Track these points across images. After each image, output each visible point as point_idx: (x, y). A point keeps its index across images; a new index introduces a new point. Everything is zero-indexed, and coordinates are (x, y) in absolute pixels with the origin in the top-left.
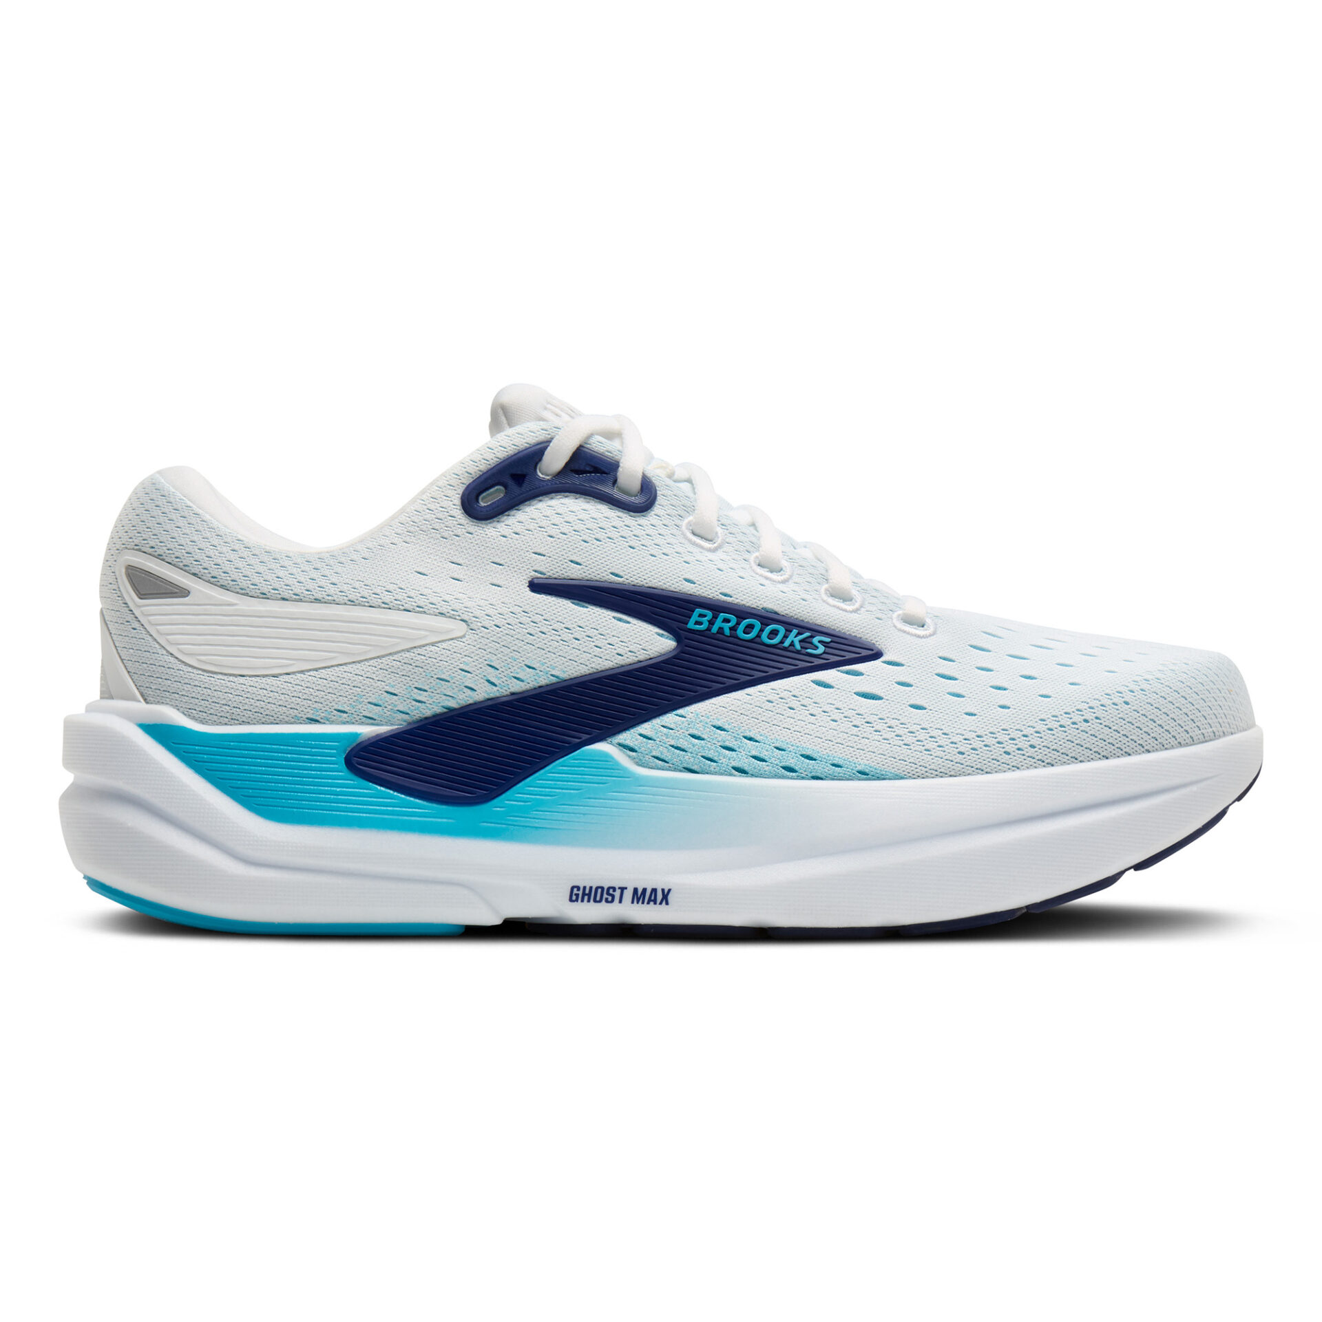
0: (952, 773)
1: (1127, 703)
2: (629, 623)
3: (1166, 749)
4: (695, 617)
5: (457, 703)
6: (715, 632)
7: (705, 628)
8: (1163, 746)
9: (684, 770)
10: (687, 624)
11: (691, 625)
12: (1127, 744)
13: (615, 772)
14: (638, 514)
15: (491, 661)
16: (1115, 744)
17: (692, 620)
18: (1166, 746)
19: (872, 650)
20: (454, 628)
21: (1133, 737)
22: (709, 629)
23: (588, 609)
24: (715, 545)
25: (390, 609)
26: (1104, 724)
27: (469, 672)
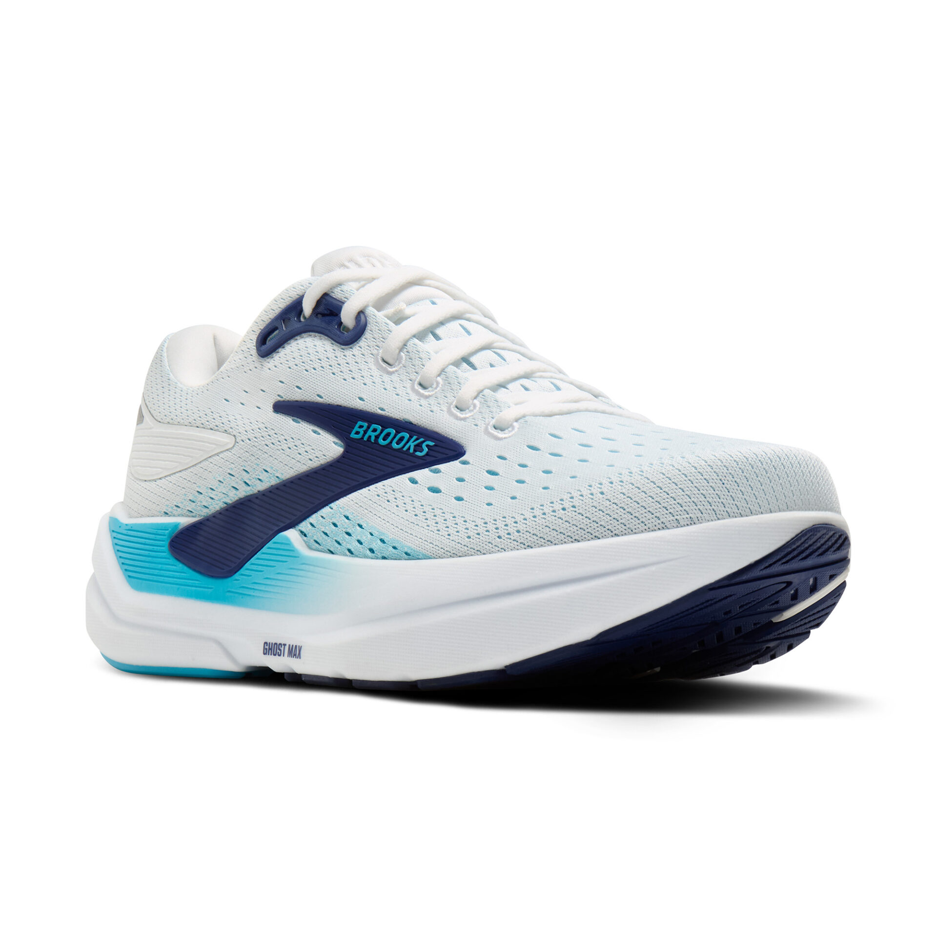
0: (460, 554)
1: (602, 493)
2: (319, 434)
3: (635, 533)
4: (356, 429)
5: (231, 500)
6: (366, 440)
7: (360, 437)
8: (632, 531)
9: (329, 552)
10: (350, 434)
11: (353, 435)
12: (597, 529)
13: (291, 554)
14: (347, 347)
15: (245, 466)
16: (586, 529)
17: (354, 431)
18: (634, 531)
19: (456, 451)
20: (228, 441)
21: (602, 523)
22: (362, 438)
23: (300, 424)
24: (394, 369)
25: (204, 428)
26: (578, 512)
27: (233, 475)
